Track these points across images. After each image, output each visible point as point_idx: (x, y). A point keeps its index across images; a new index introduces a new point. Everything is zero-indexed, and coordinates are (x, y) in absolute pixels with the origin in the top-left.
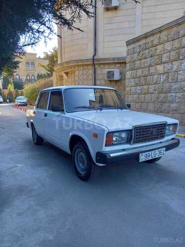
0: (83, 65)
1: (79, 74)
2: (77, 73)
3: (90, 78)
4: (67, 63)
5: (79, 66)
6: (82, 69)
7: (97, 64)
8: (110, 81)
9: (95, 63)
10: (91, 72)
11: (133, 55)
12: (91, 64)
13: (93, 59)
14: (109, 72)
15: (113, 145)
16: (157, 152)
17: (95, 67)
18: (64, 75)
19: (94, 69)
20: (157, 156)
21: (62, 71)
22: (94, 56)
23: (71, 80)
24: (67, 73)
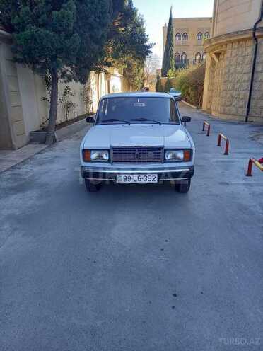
0: (239, 41)
1: (231, 55)
2: (228, 55)
3: (246, 62)
4: (216, 38)
5: (232, 42)
6: (236, 47)
9: (256, 35)
10: (250, 50)
12: (249, 38)
13: (255, 29)
15: (91, 161)
16: (142, 176)
17: (257, 41)
18: (214, 56)
19: (254, 47)
20: (143, 181)
21: (212, 51)
22: (257, 23)
23: (222, 65)
24: (218, 55)
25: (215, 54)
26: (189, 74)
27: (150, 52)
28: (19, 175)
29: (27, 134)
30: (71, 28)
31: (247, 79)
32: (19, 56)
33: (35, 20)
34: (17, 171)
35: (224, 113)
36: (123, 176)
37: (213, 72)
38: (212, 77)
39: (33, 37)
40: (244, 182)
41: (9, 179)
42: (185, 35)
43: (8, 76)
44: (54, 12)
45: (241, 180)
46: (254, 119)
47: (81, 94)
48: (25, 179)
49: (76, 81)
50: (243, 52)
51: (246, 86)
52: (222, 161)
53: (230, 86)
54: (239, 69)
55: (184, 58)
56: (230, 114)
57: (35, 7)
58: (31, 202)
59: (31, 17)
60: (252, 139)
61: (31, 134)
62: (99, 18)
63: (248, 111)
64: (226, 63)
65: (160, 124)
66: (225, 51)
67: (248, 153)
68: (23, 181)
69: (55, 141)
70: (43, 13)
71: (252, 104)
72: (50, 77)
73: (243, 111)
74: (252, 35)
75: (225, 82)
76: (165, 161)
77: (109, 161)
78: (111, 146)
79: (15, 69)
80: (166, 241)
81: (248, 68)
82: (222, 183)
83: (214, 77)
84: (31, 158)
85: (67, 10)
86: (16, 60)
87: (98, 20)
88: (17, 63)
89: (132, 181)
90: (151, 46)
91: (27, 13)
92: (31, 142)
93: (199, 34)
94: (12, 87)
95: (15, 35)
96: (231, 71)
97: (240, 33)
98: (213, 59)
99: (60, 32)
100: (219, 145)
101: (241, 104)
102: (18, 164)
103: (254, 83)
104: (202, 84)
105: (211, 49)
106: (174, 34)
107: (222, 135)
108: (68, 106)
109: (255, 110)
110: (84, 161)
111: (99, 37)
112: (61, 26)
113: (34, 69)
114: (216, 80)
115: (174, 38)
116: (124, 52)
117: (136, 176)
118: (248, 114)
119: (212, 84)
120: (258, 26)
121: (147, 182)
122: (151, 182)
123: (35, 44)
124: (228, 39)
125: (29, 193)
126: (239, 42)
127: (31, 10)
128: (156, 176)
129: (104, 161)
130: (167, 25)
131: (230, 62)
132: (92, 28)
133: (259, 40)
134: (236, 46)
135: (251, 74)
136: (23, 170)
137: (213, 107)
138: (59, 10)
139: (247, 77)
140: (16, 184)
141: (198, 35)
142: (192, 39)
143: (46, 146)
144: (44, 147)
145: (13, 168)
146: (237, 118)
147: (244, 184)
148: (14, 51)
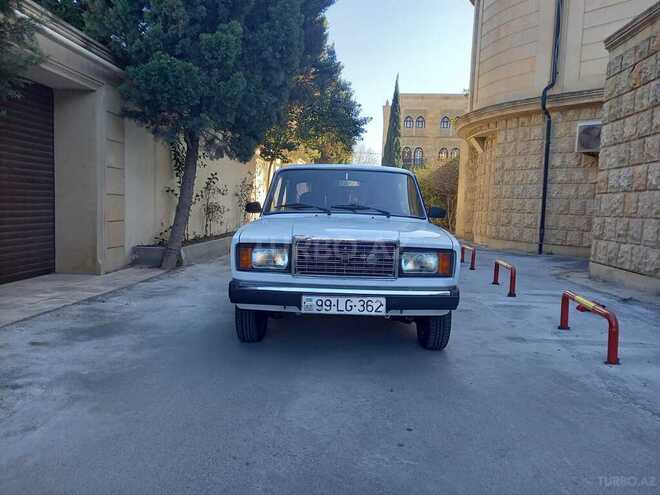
0: (518, 116)
1: (506, 139)
2: (500, 138)
3: (532, 150)
4: (478, 113)
5: (507, 118)
7: (554, 110)
8: (588, 154)
9: (547, 106)
10: (538, 131)
11: (619, 76)
12: (536, 112)
13: (544, 97)
14: (587, 131)
15: (252, 270)
16: (355, 301)
17: (549, 117)
18: (475, 144)
19: (546, 125)
20: (355, 312)
21: (470, 134)
22: (546, 89)
23: (489, 156)
24: (482, 140)
25: (476, 138)
26: (430, 176)
27: (362, 131)
28: (103, 311)
29: (128, 249)
30: (230, 63)
31: (535, 179)
32: (132, 107)
33: (170, 46)
34: (97, 305)
35: (497, 238)
36: (315, 299)
37: (473, 169)
38: (472, 179)
39: (162, 73)
40: (555, 338)
41: (78, 316)
42: (421, 120)
43: (108, 139)
44: (204, 36)
45: (550, 334)
46: (556, 250)
47: (237, 195)
48: (110, 317)
49: (231, 157)
50: (525, 135)
51: (536, 190)
52: (505, 306)
53: (505, 190)
54: (520, 162)
55: (418, 156)
56: (508, 240)
57: (173, 26)
58: (119, 354)
59: (163, 41)
60: (557, 277)
61: (136, 250)
62: (281, 51)
63: (542, 235)
64: (497, 152)
65: (388, 216)
66: (494, 134)
67: (553, 296)
68: (108, 321)
69: (179, 264)
70: (185, 36)
71: (549, 222)
72: (184, 145)
73: (532, 235)
74: (540, 107)
75: (495, 184)
76: (402, 274)
77: (288, 270)
78: (293, 238)
79: (122, 129)
80: (410, 430)
81: (536, 161)
82: (512, 339)
83: (476, 177)
84: (129, 287)
85: (227, 34)
86: (126, 114)
87: (278, 56)
88: (126, 120)
89: (334, 311)
90: (365, 121)
91: (156, 35)
92: (133, 263)
93: (445, 120)
94: (111, 160)
95: (131, 69)
96: (506, 166)
97: (519, 104)
98: (472, 149)
99: (209, 68)
100: (496, 282)
101: (527, 221)
102: (102, 295)
103: (549, 185)
104: (454, 192)
105: (469, 129)
106: (402, 117)
107: (501, 262)
108: (211, 210)
109: (554, 232)
110: (238, 270)
111: (278, 84)
112: (213, 58)
113: (155, 132)
114: (480, 182)
115: (402, 124)
116: (317, 130)
117: (342, 301)
118: (542, 239)
119: (471, 190)
120: (548, 93)
121: (365, 313)
122: (373, 313)
123: (163, 83)
124: (499, 114)
125: (115, 340)
126: (518, 118)
127: (165, 31)
128: (383, 301)
129: (279, 270)
130: (391, 103)
131: (504, 151)
132: (267, 68)
133: (553, 115)
134: (513, 124)
135: (542, 170)
136: (110, 304)
137: (476, 229)
138: (214, 32)
139: (536, 176)
140: (91, 325)
141: (443, 121)
142: (432, 129)
143: (161, 272)
144: (159, 272)
145: (91, 300)
146: (523, 247)
147: (557, 341)
148: (125, 97)
